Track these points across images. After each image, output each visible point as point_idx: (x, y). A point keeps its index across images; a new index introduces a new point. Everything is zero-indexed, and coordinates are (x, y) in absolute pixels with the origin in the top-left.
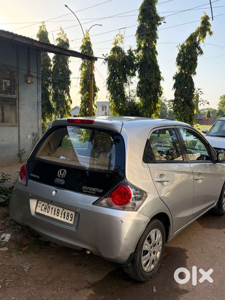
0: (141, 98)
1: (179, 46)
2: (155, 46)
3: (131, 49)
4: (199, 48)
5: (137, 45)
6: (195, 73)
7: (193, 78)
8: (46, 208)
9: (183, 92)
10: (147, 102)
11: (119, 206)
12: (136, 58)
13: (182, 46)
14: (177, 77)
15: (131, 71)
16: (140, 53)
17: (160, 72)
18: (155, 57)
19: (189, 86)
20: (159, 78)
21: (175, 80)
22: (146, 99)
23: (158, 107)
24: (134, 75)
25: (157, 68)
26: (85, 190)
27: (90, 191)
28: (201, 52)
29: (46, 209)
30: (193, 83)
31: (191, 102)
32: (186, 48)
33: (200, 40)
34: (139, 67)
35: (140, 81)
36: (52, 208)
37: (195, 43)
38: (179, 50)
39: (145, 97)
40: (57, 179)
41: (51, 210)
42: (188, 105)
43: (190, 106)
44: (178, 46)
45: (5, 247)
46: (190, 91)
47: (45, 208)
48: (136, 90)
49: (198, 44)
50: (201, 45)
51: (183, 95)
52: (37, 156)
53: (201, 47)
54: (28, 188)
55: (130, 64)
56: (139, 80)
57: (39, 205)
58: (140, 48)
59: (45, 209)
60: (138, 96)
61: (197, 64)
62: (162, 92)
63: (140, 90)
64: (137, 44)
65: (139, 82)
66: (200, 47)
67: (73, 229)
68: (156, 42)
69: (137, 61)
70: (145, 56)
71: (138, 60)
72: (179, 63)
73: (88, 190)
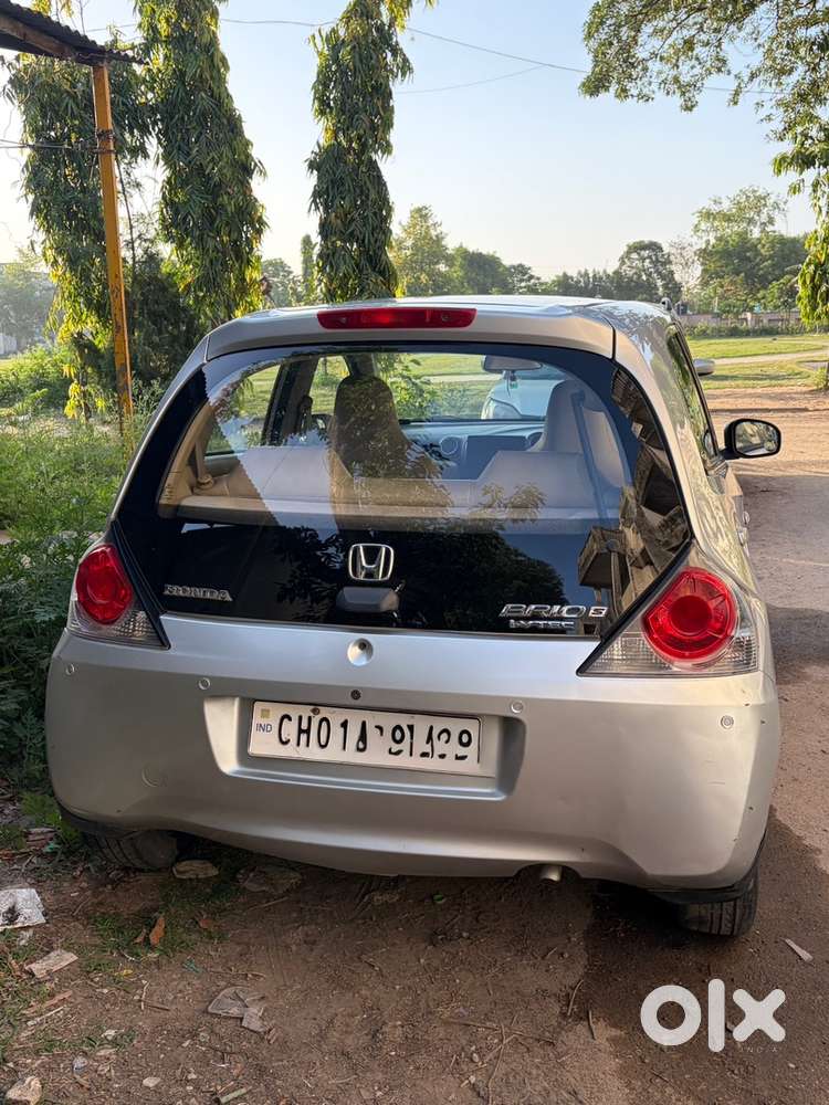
0: (180, 246)
1: (317, 35)
2: (214, 33)
3: (115, 41)
4: (395, 51)
5: (140, 26)
6: (387, 149)
7: (381, 165)
8: (304, 726)
9: (353, 220)
10: (211, 261)
11: (688, 664)
12: (144, 81)
13: (328, 40)
14: (323, 162)
15: (127, 135)
16: (158, 58)
17: (248, 143)
18: (221, 80)
19: (373, 196)
20: (245, 168)
21: (315, 172)
22: (205, 251)
23: (253, 282)
24: (140, 151)
25: (232, 126)
26: (517, 619)
27: (545, 619)
28: (406, 68)
29: (308, 732)
30: (385, 184)
31: (383, 256)
32: (348, 48)
33: (396, 18)
34: (161, 120)
35: (169, 179)
36: (344, 725)
37: (380, 29)
38: (320, 54)
39: (200, 243)
40: (347, 590)
41: (337, 732)
42: (374, 270)
43: (382, 273)
44: (314, 36)
45: (52, 949)
46: (375, 214)
47: (301, 731)
48: (157, 216)
49: (390, 36)
50: (401, 38)
51: (352, 233)
52: (163, 501)
53: (401, 46)
54: (171, 652)
55: (124, 104)
56: (168, 173)
57: (257, 719)
58: (153, 39)
59: (304, 737)
60: (169, 238)
61: (392, 110)
62: (261, 222)
63: (176, 212)
64: (138, 18)
65: (169, 182)
66: (397, 43)
67: (488, 793)
68: (217, 14)
69: (150, 95)
70: (180, 75)
71: (152, 89)
72: (323, 106)
73: (535, 617)
